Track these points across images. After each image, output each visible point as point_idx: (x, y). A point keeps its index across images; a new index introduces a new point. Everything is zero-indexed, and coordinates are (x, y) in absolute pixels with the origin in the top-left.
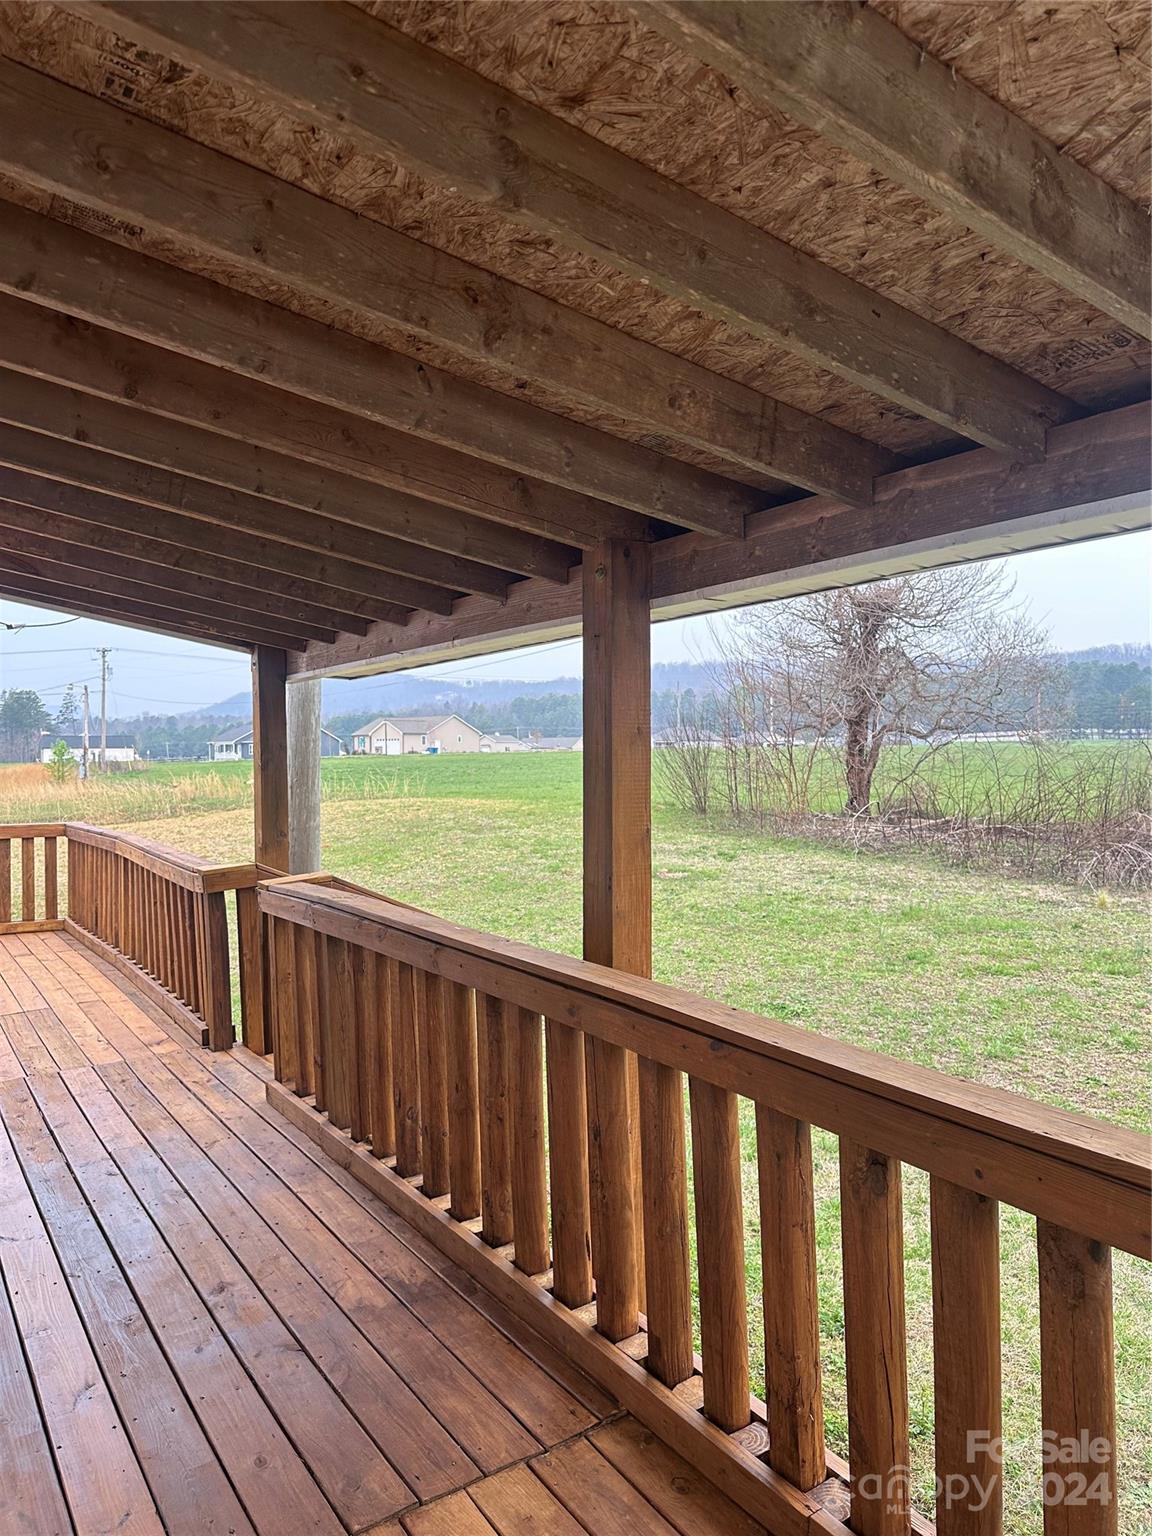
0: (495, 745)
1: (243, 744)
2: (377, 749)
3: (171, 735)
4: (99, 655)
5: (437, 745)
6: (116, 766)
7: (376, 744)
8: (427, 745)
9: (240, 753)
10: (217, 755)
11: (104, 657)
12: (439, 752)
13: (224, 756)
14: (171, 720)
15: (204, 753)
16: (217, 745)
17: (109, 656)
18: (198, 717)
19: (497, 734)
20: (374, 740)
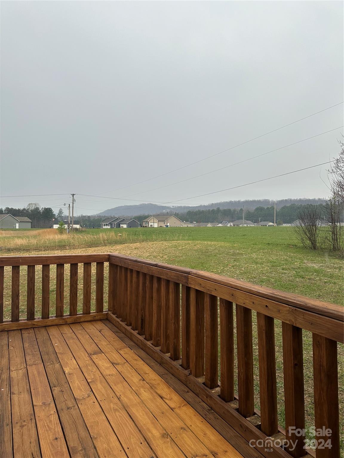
0: (184, 225)
1: (111, 224)
2: (151, 225)
3: (89, 221)
4: (72, 196)
5: (168, 224)
6: (76, 229)
7: (150, 224)
8: (165, 224)
9: (110, 226)
10: (104, 227)
11: (73, 196)
12: (169, 227)
13: (105, 227)
14: (89, 217)
15: (99, 226)
16: (103, 224)
17: (75, 196)
18: (97, 216)
19: (185, 222)
20: (150, 223)
